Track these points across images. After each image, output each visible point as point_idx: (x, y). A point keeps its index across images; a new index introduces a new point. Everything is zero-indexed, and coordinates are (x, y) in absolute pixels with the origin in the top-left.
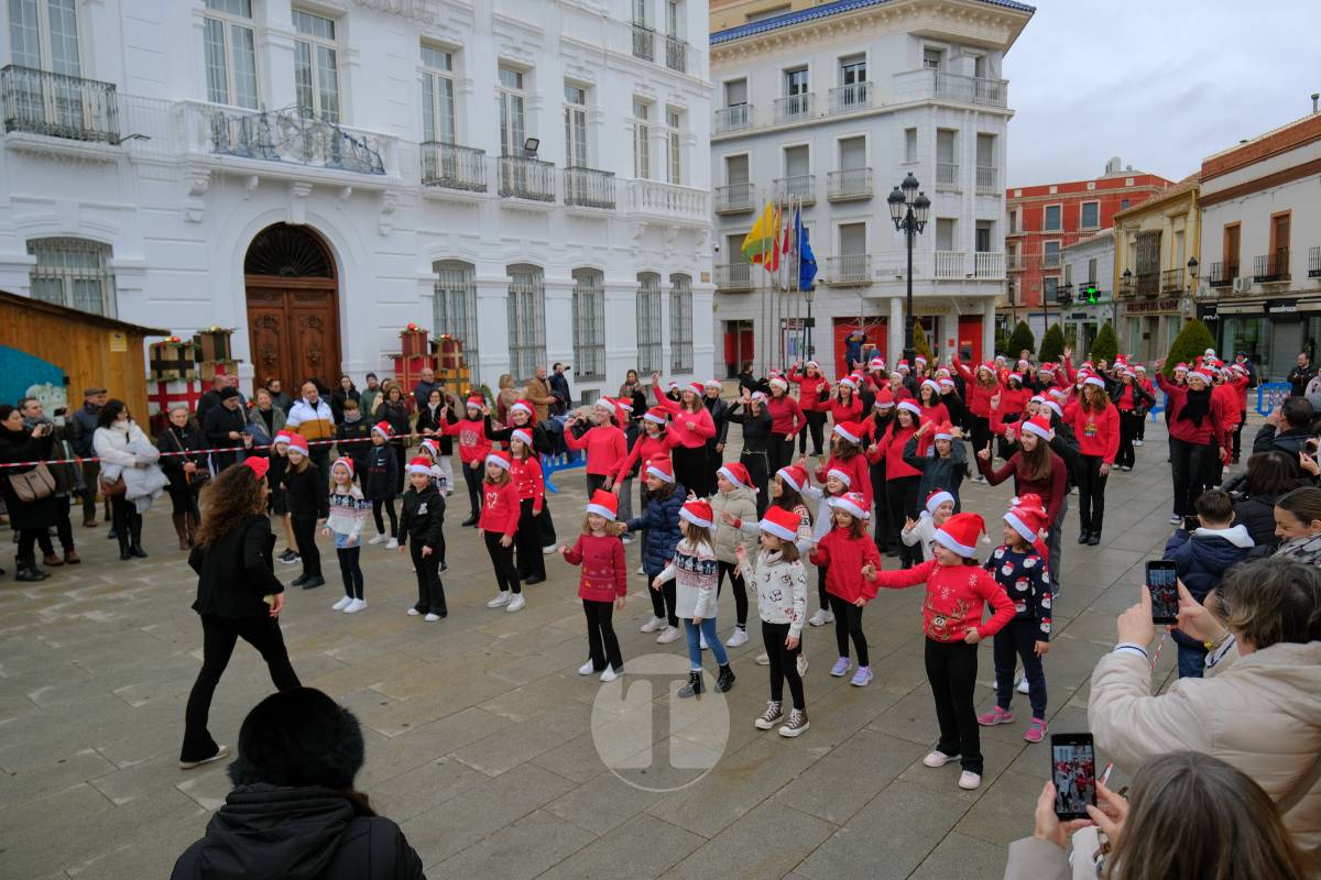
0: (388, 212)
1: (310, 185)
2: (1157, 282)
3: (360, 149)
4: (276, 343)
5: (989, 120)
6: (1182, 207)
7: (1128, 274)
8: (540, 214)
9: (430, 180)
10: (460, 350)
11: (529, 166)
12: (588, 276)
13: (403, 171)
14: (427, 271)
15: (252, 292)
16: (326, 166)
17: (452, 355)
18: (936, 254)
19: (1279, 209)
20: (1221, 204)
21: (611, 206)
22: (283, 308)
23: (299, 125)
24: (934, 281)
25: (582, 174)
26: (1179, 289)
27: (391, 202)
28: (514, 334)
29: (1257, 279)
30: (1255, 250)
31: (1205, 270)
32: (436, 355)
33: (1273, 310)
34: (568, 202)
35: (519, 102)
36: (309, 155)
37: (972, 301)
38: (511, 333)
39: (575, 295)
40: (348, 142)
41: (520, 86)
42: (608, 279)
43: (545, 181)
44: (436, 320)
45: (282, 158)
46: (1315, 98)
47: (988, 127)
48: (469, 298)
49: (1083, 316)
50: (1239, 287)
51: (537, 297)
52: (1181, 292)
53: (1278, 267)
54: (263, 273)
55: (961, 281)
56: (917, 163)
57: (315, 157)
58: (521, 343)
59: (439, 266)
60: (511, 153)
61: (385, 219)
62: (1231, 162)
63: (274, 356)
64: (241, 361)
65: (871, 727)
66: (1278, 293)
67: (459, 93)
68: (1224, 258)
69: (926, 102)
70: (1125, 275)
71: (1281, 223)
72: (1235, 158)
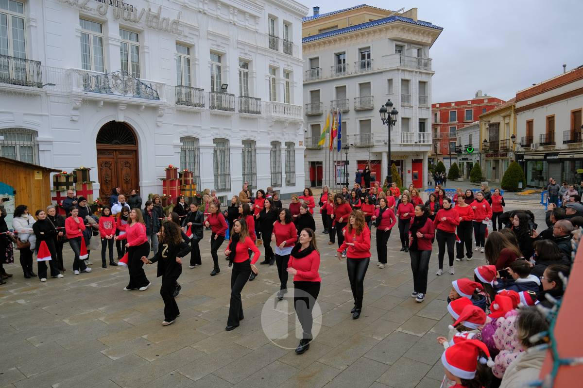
0: (161, 116)
1: (126, 105)
2: (498, 145)
3: (148, 89)
4: (110, 173)
5: (424, 75)
6: (508, 112)
7: (485, 141)
8: (228, 117)
9: (179, 102)
10: (192, 177)
11: (223, 96)
12: (249, 144)
13: (168, 98)
14: (178, 142)
15: (99, 151)
16: (133, 96)
17: (188, 179)
18: (401, 133)
19: (550, 114)
20: (525, 112)
21: (259, 113)
22: (114, 158)
23: (122, 79)
24: (401, 145)
25: (247, 99)
27: (162, 112)
28: (216, 169)
29: (541, 144)
30: (540, 131)
31: (519, 140)
32: (181, 179)
33: (548, 158)
34: (240, 111)
35: (219, 68)
36: (126, 92)
37: (417, 153)
38: (214, 168)
39: (243, 152)
40: (143, 86)
41: (219, 61)
42: (258, 145)
43: (230, 102)
44: (182, 163)
45: (114, 93)
46: (564, 66)
47: (423, 78)
48: (196, 153)
49: (467, 159)
51: (227, 153)
52: (509, 149)
53: (550, 139)
54: (105, 143)
55: (412, 145)
56: (393, 94)
57: (129, 92)
58: (219, 173)
59: (183, 139)
60: (215, 90)
61: (159, 119)
62: (529, 94)
63: (109, 179)
64: (94, 182)
65: (365, 356)
66: (550, 150)
67: (193, 65)
68: (527, 135)
69: (396, 68)
70: (484, 141)
71: (551, 120)
72: (530, 92)
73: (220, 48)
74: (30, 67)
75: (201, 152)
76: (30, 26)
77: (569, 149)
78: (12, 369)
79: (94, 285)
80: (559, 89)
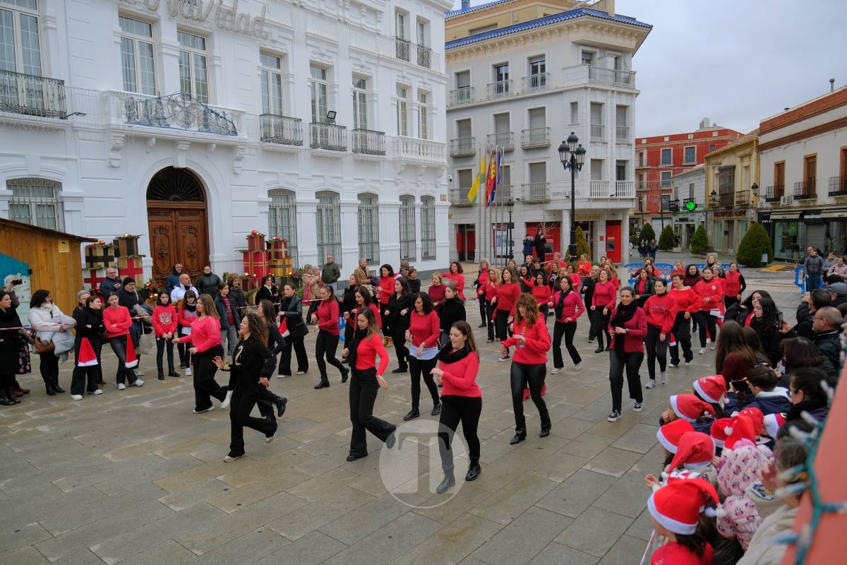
0: (239, 159)
1: (189, 143)
2: (732, 199)
3: (221, 119)
4: (167, 243)
5: (623, 96)
6: (748, 151)
7: (714, 193)
8: (337, 159)
9: (266, 138)
10: (286, 247)
11: (330, 128)
12: (368, 198)
13: (249, 132)
14: (265, 197)
15: (151, 211)
16: (199, 131)
17: (280, 250)
18: (590, 182)
19: (809, 152)
20: (773, 149)
21: (383, 153)
22: (172, 221)
23: (182, 105)
24: (589, 199)
25: (364, 133)
26: (746, 203)
27: (241, 153)
28: (320, 236)
29: (796, 198)
30: (794, 178)
31: (763, 191)
32: (270, 250)
33: (806, 217)
34: (355, 151)
35: (324, 88)
36: (188, 124)
37: (614, 212)
38: (318, 235)
39: (360, 210)
40: (213, 115)
41: (324, 78)
42: (381, 200)
43: (340, 138)
44: (270, 227)
45: (171, 126)
46: (832, 81)
47: (623, 101)
48: (291, 213)
49: (686, 220)
50: (784, 202)
51: (336, 212)
52: (748, 205)
53: (809, 190)
54: (159, 199)
55: (607, 199)
56: (578, 124)
57: (193, 125)
58: (325, 241)
59: (272, 193)
60: (318, 120)
61: (236, 164)
62: (778, 123)
63: (166, 252)
64: (144, 256)
65: (538, 505)
66: (809, 207)
67: (285, 83)
68: (775, 183)
69: (583, 86)
70: (712, 194)
71: (810, 162)
72: (781, 120)
73: (325, 58)
74: (48, 88)
75: (298, 211)
76: (46, 28)
77: (837, 205)
78: (31, 524)
79: (147, 404)
80: (823, 116)
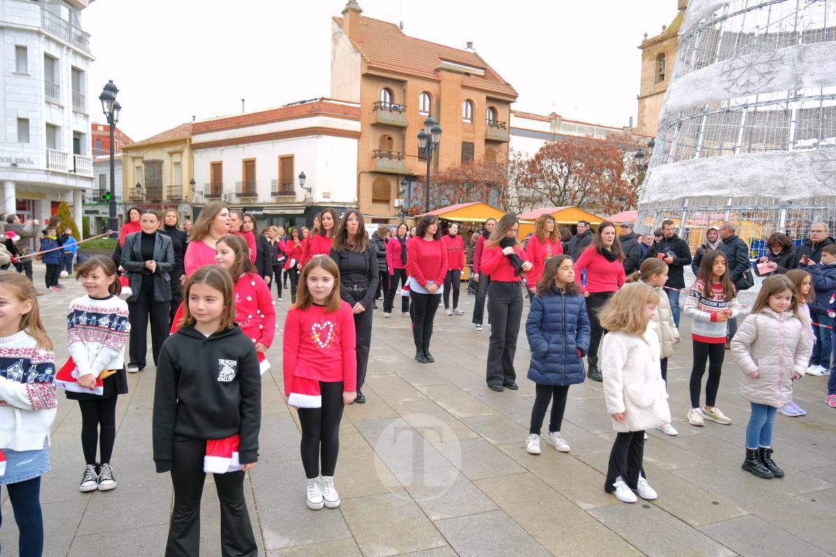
2: (161, 192)
5: (78, 59)
6: (178, 148)
7: (139, 186)
18: (47, 151)
19: (248, 156)
20: (208, 149)
24: (47, 172)
26: (180, 198)
29: (238, 195)
30: (232, 180)
31: (200, 187)
46: (243, 101)
47: (80, 64)
50: (225, 198)
52: (181, 199)
55: (66, 174)
56: (29, 75)
62: (214, 126)
68: (212, 181)
70: (137, 186)
71: (249, 166)
72: (217, 124)
